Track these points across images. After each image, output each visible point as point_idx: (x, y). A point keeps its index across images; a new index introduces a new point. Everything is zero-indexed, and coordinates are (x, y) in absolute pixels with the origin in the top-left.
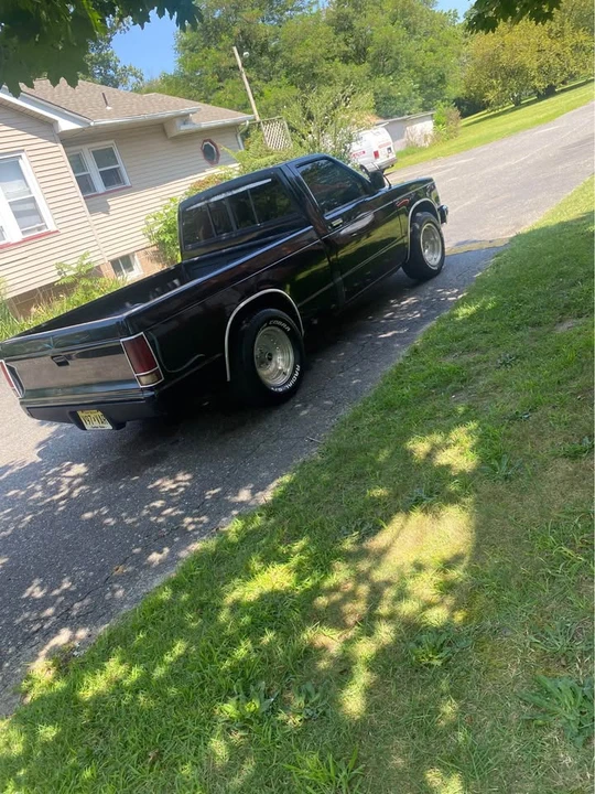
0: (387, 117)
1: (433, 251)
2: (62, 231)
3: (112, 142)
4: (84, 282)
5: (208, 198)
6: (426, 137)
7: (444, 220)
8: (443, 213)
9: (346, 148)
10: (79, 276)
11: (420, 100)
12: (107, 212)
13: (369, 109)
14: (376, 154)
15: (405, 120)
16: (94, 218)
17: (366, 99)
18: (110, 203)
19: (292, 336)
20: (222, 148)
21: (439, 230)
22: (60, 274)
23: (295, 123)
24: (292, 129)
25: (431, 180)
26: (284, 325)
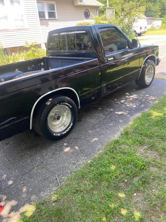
0: (148, 16)
1: (149, 77)
2: (30, 29)
3: (55, 2)
4: (32, 48)
5: (60, 33)
6: (158, 26)
7: (157, 64)
8: (158, 61)
9: (131, 24)
10: (32, 46)
11: (160, 13)
12: (47, 26)
13: (143, 12)
14: (141, 28)
15: (153, 19)
16: (42, 27)
17: (143, 8)
18: (49, 23)
19: (72, 110)
20: (91, 14)
21: (154, 69)
22: (26, 43)
23: (117, 11)
24: (116, 13)
25: (157, 47)
26: (69, 105)
